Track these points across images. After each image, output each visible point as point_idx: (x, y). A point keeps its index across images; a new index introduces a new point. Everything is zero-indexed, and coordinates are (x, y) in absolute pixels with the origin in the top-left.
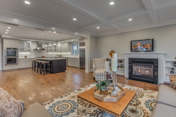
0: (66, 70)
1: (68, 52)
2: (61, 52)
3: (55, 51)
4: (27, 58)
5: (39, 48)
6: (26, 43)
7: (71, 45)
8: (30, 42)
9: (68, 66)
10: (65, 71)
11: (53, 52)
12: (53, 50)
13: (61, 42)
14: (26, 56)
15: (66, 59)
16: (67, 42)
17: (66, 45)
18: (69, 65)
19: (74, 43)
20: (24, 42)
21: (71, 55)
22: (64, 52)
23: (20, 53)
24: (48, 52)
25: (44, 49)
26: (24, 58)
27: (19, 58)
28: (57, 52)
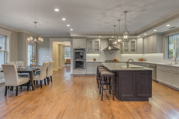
0: (151, 97)
1: (156, 52)
2: (143, 53)
3: (133, 51)
4: (96, 61)
5: (111, 48)
6: (95, 41)
7: (164, 38)
8: (99, 40)
9: (157, 82)
10: (148, 100)
11: (130, 53)
12: (130, 50)
13: (142, 35)
14: (95, 58)
15: (151, 71)
16: (154, 34)
17: (153, 39)
18: (158, 80)
19: (170, 34)
20: (92, 40)
21: (164, 58)
22: (148, 53)
23: (87, 55)
24: (122, 53)
25: (117, 49)
26: (93, 61)
27: (87, 61)
28: (137, 53)
